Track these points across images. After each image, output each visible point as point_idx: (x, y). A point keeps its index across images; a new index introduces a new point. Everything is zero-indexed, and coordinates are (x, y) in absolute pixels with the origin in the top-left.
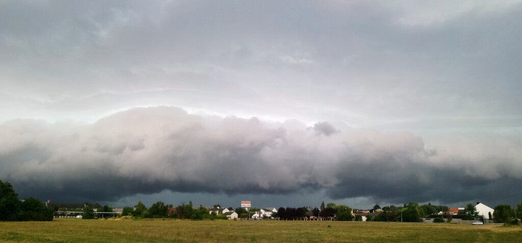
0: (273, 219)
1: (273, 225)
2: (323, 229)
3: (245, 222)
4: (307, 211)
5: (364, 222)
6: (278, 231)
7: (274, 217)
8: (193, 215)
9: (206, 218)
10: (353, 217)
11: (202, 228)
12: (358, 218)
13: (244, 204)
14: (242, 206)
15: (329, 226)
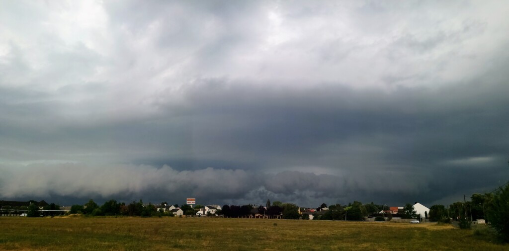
0: (217, 217)
1: (218, 222)
2: (268, 227)
3: (190, 219)
4: (253, 208)
5: (311, 221)
6: (222, 229)
7: (219, 215)
8: (143, 212)
9: (154, 215)
10: (300, 215)
11: (151, 225)
12: (306, 217)
13: (189, 202)
14: (187, 203)
15: (275, 224)
